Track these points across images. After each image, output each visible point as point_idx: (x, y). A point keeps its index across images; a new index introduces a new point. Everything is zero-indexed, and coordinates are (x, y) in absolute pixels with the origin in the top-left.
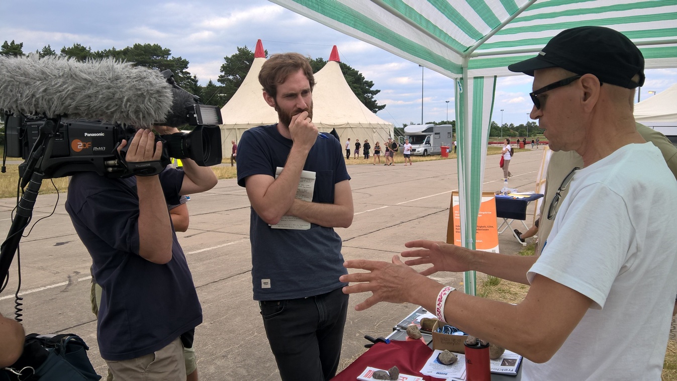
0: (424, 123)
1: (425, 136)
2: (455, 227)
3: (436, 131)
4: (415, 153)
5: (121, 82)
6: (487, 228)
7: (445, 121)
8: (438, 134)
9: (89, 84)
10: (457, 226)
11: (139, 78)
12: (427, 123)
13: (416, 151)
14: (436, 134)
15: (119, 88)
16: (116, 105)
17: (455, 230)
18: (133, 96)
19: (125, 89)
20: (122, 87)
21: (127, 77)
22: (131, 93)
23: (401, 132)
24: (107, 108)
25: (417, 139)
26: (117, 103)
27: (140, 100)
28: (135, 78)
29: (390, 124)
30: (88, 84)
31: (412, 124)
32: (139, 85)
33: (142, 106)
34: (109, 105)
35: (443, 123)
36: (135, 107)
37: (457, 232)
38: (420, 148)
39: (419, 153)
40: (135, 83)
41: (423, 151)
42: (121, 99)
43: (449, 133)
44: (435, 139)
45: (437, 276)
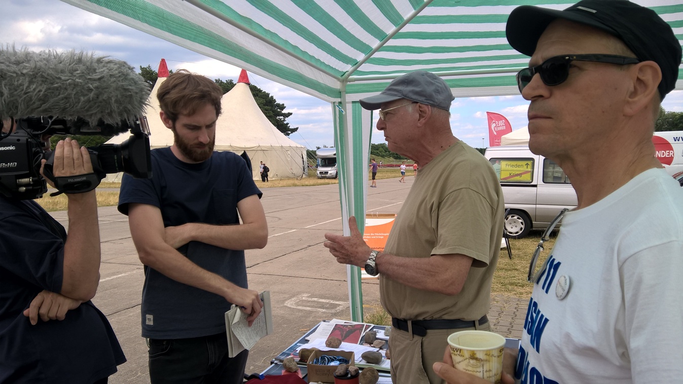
4: (327, 175)
13: (329, 173)
38: (332, 171)
45: (339, 300)
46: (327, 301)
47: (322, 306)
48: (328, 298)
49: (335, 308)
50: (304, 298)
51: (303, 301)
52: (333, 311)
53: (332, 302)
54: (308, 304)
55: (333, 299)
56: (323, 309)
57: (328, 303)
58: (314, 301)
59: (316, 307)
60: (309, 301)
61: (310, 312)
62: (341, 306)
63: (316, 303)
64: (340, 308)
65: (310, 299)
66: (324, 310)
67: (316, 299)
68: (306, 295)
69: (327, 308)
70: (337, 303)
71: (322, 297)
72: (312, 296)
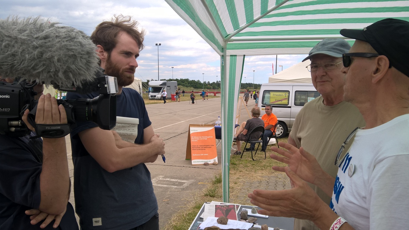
0: (159, 80)
1: (161, 88)
2: (192, 147)
3: (168, 85)
4: (155, 98)
5: (49, 41)
6: (211, 146)
7: (172, 79)
8: (169, 86)
9: (13, 42)
10: (193, 146)
11: (69, 38)
12: (161, 80)
13: (156, 96)
14: (168, 86)
15: (49, 47)
16: (44, 65)
17: (192, 149)
18: (64, 56)
19: (55, 48)
20: (51, 47)
21: (56, 36)
22: (62, 52)
23: (146, 85)
24: (34, 68)
25: (157, 89)
26: (45, 63)
27: (70, 60)
28: (65, 38)
29: (139, 80)
30: (11, 41)
31: (152, 80)
32: (71, 46)
33: (73, 67)
34: (36, 65)
35: (170, 80)
36: (65, 67)
37: (193, 150)
38: (159, 95)
39: (158, 98)
40: (65, 43)
41: (160, 97)
42: (50, 59)
43: (175, 86)
44: (167, 89)
45: (184, 179)
46: (176, 180)
47: (174, 184)
48: (176, 178)
49: (183, 185)
50: (160, 179)
51: (160, 180)
52: (181, 187)
53: (179, 181)
54: (165, 183)
55: (180, 179)
56: (175, 185)
57: (177, 182)
58: (168, 181)
59: (170, 185)
60: (165, 181)
61: (167, 188)
62: (186, 184)
63: (169, 182)
64: (185, 185)
65: (165, 179)
66: (176, 187)
67: (168, 179)
68: (161, 177)
69: (177, 185)
70: (183, 181)
71: (172, 178)
72: (166, 177)
